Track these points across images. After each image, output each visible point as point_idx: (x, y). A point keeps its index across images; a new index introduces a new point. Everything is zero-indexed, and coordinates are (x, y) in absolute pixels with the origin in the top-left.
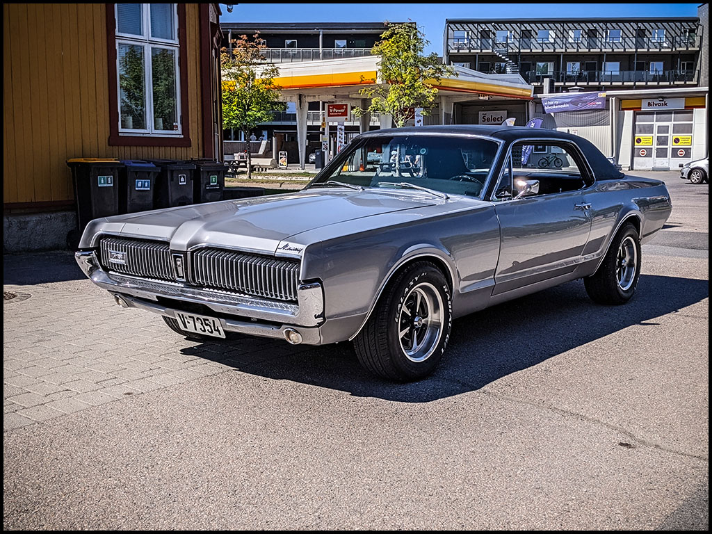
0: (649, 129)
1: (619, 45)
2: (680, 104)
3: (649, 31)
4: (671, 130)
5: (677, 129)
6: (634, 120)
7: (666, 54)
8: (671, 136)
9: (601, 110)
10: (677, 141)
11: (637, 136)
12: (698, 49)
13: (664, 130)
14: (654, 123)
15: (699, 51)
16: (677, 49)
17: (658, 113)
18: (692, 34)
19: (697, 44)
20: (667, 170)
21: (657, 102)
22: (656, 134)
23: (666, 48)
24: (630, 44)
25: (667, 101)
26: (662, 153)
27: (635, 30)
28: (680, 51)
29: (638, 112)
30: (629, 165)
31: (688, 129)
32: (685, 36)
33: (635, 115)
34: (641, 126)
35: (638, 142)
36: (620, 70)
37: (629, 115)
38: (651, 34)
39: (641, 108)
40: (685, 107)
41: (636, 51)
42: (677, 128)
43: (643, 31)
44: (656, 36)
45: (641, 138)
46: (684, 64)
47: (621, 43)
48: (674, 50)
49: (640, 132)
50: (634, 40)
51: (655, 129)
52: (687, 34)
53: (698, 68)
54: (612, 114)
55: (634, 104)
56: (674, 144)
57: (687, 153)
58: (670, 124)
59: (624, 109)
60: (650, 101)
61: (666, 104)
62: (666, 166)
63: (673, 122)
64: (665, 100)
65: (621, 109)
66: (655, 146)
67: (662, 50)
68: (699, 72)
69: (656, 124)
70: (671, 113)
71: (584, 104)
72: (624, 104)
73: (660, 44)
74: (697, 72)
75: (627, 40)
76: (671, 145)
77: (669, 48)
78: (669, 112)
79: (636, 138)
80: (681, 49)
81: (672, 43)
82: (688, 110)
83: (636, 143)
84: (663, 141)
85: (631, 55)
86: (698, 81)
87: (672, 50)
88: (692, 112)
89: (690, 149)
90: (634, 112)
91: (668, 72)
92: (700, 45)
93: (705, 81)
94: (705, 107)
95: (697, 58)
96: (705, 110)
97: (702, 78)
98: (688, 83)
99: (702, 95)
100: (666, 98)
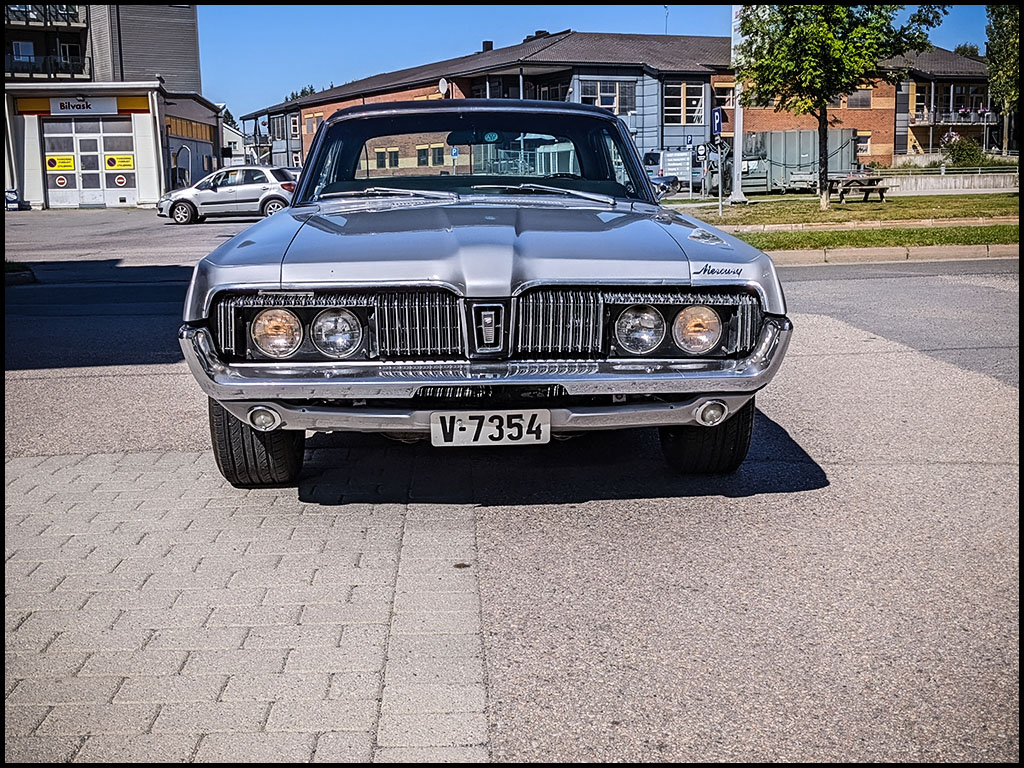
0: (68, 145)
2: (111, 107)
4: (100, 145)
5: (109, 145)
6: (42, 131)
7: (36, 31)
8: (102, 155)
10: (112, 162)
11: (49, 155)
12: (85, 25)
13: (89, 145)
14: (73, 135)
15: (85, 30)
16: (54, 23)
17: (78, 119)
19: (82, 17)
20: (102, 207)
21: (73, 102)
22: (77, 153)
23: (34, 20)
25: (90, 101)
26: (91, 182)
28: (57, 27)
29: (45, 118)
30: (43, 201)
31: (127, 145)
33: (41, 122)
34: (53, 140)
35: (52, 166)
37: (31, 122)
39: (49, 112)
40: (119, 111)
45: (55, 158)
46: (64, 48)
48: (49, 24)
49: (53, 149)
51: (77, 145)
55: (39, 106)
56: (108, 167)
57: (130, 180)
58: (99, 137)
59: (22, 113)
60: (64, 101)
61: (88, 107)
62: (100, 201)
63: (102, 135)
64: (86, 99)
65: (18, 113)
66: (79, 172)
67: (31, 24)
68: (91, 60)
69: (77, 137)
70: (98, 120)
72: (23, 105)
73: (25, 14)
74: (87, 61)
76: (103, 170)
77: (38, 21)
78: (95, 119)
79: (48, 159)
80: (59, 24)
81: (45, 16)
82: (124, 116)
83: (48, 167)
84: (90, 163)
86: (90, 74)
87: (46, 24)
88: (130, 120)
89: (134, 174)
90: (39, 118)
91: (42, 58)
92: (88, 21)
93: (103, 75)
94: (148, 111)
95: (83, 40)
96: (149, 116)
97: (97, 69)
98: (76, 76)
99: (142, 93)
100: (87, 96)
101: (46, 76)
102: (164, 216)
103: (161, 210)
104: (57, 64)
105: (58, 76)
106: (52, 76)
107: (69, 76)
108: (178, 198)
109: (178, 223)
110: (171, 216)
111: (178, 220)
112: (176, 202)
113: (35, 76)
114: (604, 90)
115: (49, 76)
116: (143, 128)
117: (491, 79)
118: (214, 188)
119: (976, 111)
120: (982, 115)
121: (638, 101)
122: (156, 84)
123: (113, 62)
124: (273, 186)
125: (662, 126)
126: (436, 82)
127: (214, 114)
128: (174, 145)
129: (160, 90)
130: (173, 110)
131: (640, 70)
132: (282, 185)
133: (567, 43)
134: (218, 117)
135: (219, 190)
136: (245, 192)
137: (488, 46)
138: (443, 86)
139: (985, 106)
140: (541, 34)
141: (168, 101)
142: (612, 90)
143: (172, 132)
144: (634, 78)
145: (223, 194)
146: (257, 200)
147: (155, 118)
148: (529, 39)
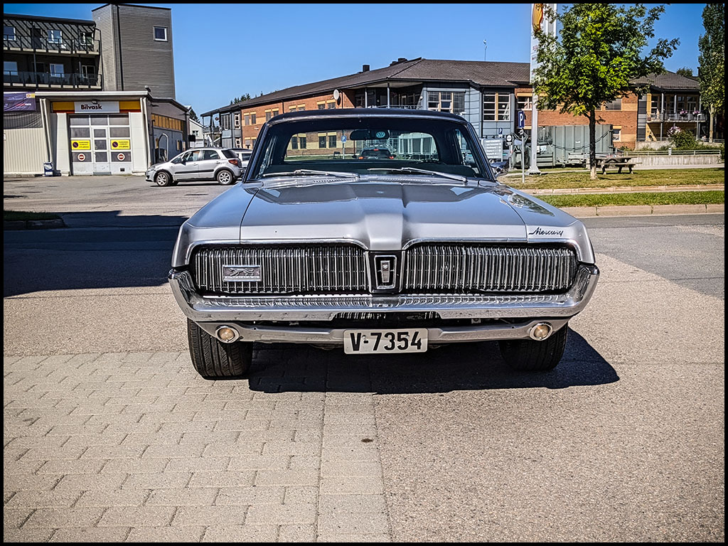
0: (86, 133)
1: (13, 43)
2: (115, 108)
3: (44, 31)
4: (108, 133)
6: (69, 124)
7: (65, 56)
8: (109, 140)
9: (31, 112)
10: (115, 144)
11: (74, 140)
12: (98, 53)
13: (101, 133)
14: (90, 126)
15: (99, 56)
16: (78, 52)
17: (93, 116)
18: (89, 38)
19: (96, 48)
20: (109, 174)
21: (90, 104)
22: (92, 138)
23: (64, 50)
24: (26, 43)
25: (101, 104)
26: (101, 157)
27: (30, 29)
28: (80, 54)
29: (71, 115)
30: (69, 170)
31: (126, 133)
32: (82, 39)
33: (69, 118)
34: (76, 130)
35: (75, 147)
36: (19, 71)
37: (62, 118)
38: (47, 34)
39: (74, 111)
40: (120, 110)
41: (35, 51)
42: (114, 132)
43: (38, 31)
44: (53, 37)
45: (77, 142)
46: (84, 68)
47: (16, 42)
48: (74, 52)
49: (76, 136)
50: (29, 39)
51: (92, 133)
52: (84, 37)
53: (100, 72)
54: (44, 116)
55: (67, 106)
56: (113, 147)
57: (127, 157)
58: (107, 128)
59: (56, 112)
60: (84, 103)
61: (100, 108)
62: (107, 170)
63: (109, 126)
64: (99, 103)
65: (53, 112)
66: (93, 151)
67: (62, 52)
68: (102, 76)
69: (92, 128)
70: (106, 117)
71: (10, 105)
72: (56, 106)
73: (59, 45)
74: (99, 77)
75: (23, 39)
76: (109, 150)
77: (67, 50)
78: (104, 116)
79: (72, 142)
80: (81, 52)
81: (71, 47)
82: (124, 114)
83: (73, 148)
84: (100, 145)
85: (28, 55)
86: (101, 86)
87: (72, 52)
88: (128, 116)
89: (130, 153)
90: (67, 114)
91: (69, 75)
92: (100, 50)
93: (110, 86)
94: (139, 111)
95: (97, 63)
96: (140, 114)
97: (106, 82)
98: (92, 87)
99: (136, 99)
100: (99, 101)
101: (72, 87)
102: (150, 181)
103: (148, 177)
104: (79, 79)
105: (80, 87)
106: (76, 87)
107: (87, 87)
108: (159, 169)
109: (159, 186)
110: (155, 181)
111: (160, 183)
112: (158, 172)
113: (64, 86)
114: (443, 98)
115: (74, 87)
116: (136, 121)
117: (368, 90)
118: (184, 163)
119: (691, 113)
120: (695, 115)
121: (466, 105)
122: (146, 93)
123: (117, 78)
124: (223, 161)
125: (482, 122)
126: (331, 92)
127: (184, 112)
128: (157, 133)
129: (148, 97)
130: (155, 110)
131: (468, 85)
132: (229, 161)
133: (419, 66)
134: (186, 115)
135: (187, 163)
136: (205, 165)
137: (366, 68)
138: (336, 94)
139: (698, 109)
140: (402, 61)
141: (153, 104)
142: (449, 98)
143: (156, 124)
144: (463, 90)
145: (190, 166)
146: (213, 171)
147: (144, 115)
148: (394, 64)
